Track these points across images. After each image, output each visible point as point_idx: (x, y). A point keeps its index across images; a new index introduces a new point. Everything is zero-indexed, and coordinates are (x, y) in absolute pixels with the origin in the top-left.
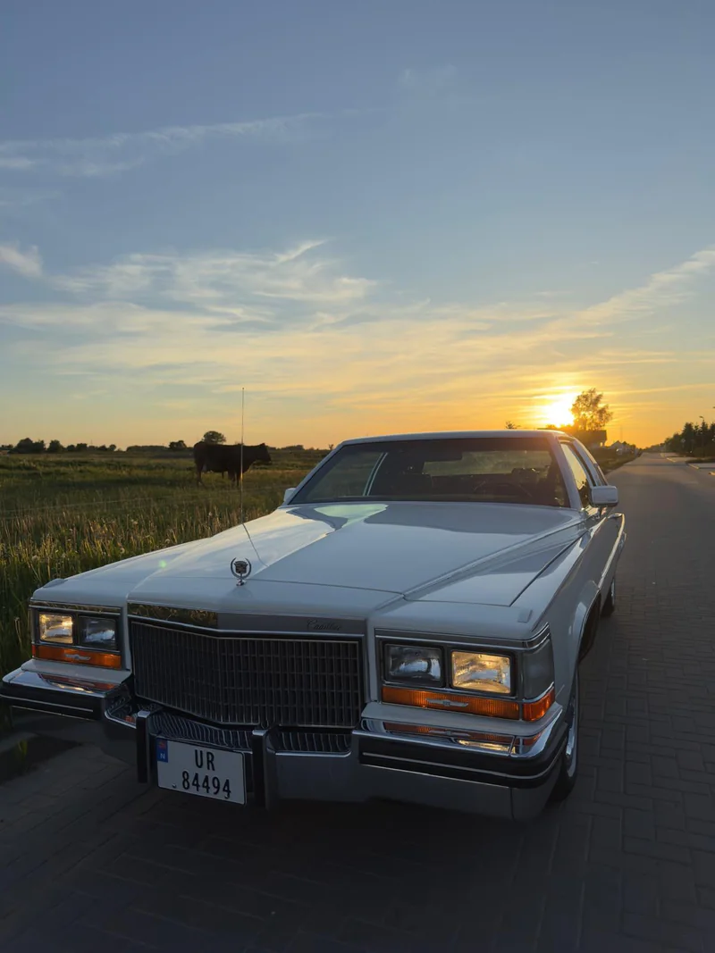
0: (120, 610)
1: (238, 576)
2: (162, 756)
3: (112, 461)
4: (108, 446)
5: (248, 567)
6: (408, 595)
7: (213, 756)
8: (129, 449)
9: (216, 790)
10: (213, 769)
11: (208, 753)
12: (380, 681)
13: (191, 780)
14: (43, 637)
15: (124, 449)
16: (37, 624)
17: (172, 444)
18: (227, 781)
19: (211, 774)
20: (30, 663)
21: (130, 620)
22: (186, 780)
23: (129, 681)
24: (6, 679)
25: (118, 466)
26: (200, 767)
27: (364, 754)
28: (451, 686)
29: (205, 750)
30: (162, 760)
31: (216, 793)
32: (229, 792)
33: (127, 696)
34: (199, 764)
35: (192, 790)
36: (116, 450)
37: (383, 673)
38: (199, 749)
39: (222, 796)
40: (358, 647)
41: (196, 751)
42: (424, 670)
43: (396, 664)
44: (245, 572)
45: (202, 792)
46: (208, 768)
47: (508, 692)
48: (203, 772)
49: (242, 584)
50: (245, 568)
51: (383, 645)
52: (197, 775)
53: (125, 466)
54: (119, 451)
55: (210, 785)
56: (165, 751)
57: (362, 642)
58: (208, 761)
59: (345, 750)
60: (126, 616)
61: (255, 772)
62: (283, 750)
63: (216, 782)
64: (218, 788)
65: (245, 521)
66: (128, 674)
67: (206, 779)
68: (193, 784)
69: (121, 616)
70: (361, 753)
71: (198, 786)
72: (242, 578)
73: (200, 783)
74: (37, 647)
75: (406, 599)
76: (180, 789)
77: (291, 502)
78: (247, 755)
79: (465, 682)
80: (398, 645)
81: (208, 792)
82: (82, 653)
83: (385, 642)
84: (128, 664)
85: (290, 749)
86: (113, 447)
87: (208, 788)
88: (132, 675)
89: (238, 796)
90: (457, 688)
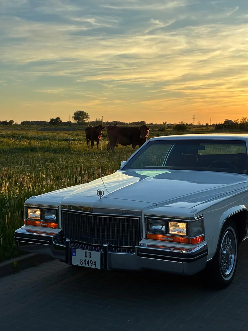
0: (58, 207)
1: (99, 196)
2: (74, 254)
3: (15, 134)
4: (8, 121)
5: (103, 193)
6: (158, 204)
7: (91, 253)
8: (23, 123)
9: (91, 265)
10: (91, 258)
11: (89, 252)
12: (146, 231)
13: (83, 262)
14: (29, 217)
15: (19, 123)
16: (27, 212)
17: (52, 120)
18: (95, 261)
19: (90, 259)
20: (23, 227)
21: (62, 210)
22: (81, 262)
23: (61, 232)
24: (16, 231)
25: (20, 138)
26: (86, 257)
27: (139, 253)
28: (168, 233)
29: (88, 251)
30: (74, 255)
31: (91, 266)
32: (95, 265)
33: (60, 237)
34: (86, 256)
35: (84, 265)
36: (14, 123)
37: (147, 229)
38: (86, 251)
39: (93, 267)
40: (139, 221)
41: (85, 252)
42: (160, 228)
43: (151, 226)
44: (102, 194)
45: (87, 266)
46: (89, 257)
47: (185, 235)
48: (87, 259)
49: (101, 199)
50: (102, 193)
51: (147, 220)
52: (85, 260)
53: (23, 137)
54: (16, 125)
55: (90, 263)
56: (75, 252)
57: (140, 219)
58: (89, 255)
59: (133, 252)
60: (60, 209)
61: (104, 259)
62: (113, 252)
63: (91, 261)
64: (92, 264)
65: (102, 177)
66: (60, 230)
67: (88, 261)
68: (84, 263)
69: (58, 209)
70: (138, 253)
71: (85, 263)
72: (101, 197)
73: (86, 263)
74: (26, 221)
75: (157, 205)
76: (80, 265)
77: (123, 169)
78: (102, 253)
79: (172, 232)
80: (152, 220)
81: (89, 265)
82: (43, 223)
83: (148, 218)
84: (60, 227)
85: (115, 252)
86: (12, 122)
87: (89, 264)
88: (62, 231)
89: (98, 266)
90: (170, 234)
